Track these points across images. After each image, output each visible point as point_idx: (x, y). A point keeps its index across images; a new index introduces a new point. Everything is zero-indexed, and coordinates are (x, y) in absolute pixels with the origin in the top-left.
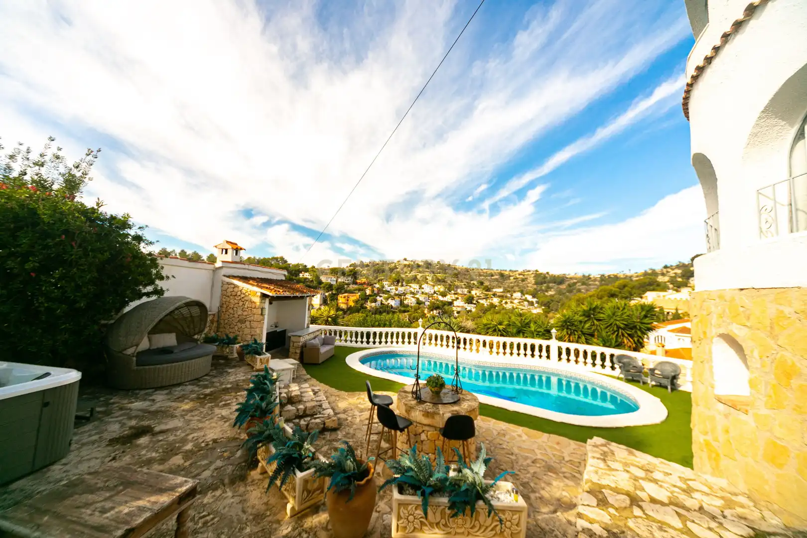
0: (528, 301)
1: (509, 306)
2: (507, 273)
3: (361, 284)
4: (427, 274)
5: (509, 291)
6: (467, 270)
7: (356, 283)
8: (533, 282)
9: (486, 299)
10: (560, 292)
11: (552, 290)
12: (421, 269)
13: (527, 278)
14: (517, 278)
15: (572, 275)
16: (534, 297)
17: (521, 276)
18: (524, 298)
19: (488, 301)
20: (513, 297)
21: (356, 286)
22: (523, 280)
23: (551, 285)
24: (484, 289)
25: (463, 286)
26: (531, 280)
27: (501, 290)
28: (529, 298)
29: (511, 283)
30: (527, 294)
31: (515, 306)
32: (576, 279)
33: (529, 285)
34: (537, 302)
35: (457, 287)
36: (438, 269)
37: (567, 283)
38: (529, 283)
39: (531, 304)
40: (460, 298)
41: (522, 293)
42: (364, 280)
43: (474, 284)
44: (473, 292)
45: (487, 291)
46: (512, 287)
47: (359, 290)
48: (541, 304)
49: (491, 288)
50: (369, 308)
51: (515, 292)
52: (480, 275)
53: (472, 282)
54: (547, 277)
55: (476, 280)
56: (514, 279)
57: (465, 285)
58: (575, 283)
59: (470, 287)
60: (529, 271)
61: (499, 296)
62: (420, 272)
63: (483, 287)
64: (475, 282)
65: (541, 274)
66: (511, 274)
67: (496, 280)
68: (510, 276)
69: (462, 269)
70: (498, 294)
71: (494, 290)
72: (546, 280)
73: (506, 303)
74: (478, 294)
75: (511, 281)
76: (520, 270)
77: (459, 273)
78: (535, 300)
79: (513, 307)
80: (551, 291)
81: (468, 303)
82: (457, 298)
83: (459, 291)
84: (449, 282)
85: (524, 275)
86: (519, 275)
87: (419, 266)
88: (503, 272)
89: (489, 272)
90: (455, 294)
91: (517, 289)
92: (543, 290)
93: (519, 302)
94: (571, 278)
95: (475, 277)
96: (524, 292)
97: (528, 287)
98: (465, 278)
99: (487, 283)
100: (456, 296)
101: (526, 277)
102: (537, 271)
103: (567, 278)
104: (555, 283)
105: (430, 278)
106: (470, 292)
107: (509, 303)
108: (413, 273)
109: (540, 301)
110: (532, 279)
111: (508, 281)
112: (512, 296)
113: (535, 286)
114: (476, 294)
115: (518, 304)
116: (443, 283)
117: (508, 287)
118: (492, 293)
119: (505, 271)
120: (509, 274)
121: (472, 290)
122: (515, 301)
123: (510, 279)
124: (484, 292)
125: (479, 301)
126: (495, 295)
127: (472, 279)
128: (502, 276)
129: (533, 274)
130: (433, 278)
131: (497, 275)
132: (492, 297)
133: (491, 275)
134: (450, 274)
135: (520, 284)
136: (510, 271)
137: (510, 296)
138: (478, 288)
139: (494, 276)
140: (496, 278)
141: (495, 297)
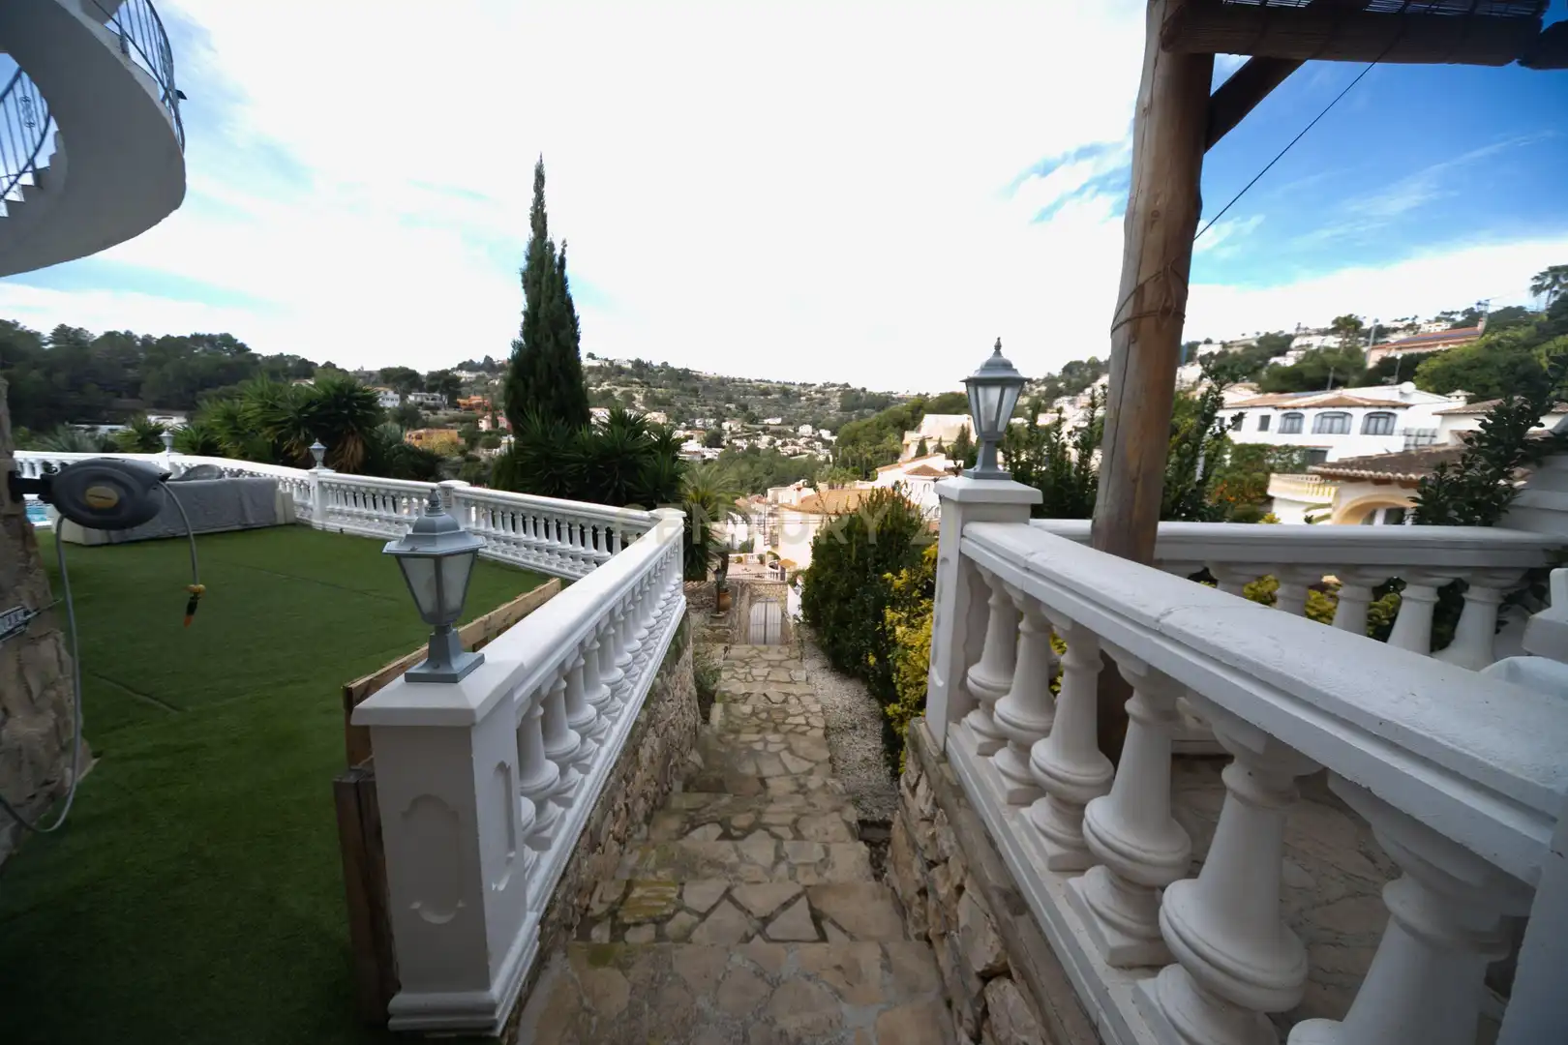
0: (822, 440)
1: (787, 450)
2: (796, 389)
3: (470, 408)
4: (635, 387)
5: (791, 424)
6: (722, 382)
7: (457, 406)
8: (839, 405)
9: (748, 438)
12: (622, 378)
13: (829, 399)
14: (812, 399)
15: (902, 392)
16: (834, 432)
17: (819, 395)
18: (817, 434)
19: (751, 441)
20: (799, 434)
21: (453, 412)
22: (821, 402)
23: (866, 411)
24: (746, 419)
25: (708, 413)
26: (836, 402)
27: (779, 420)
28: (826, 434)
29: (801, 408)
30: (822, 428)
31: (798, 449)
33: (831, 411)
35: (694, 415)
36: (664, 378)
37: (890, 408)
38: (831, 408)
40: (695, 436)
41: (816, 426)
42: (476, 399)
43: (729, 409)
44: (726, 425)
45: (751, 422)
46: (801, 416)
47: (463, 421)
49: (760, 417)
50: (484, 459)
51: (802, 423)
52: (746, 393)
53: (726, 405)
54: (862, 397)
55: (735, 400)
56: (807, 400)
57: (710, 410)
59: (720, 417)
60: (834, 385)
61: (773, 433)
62: (620, 384)
63: (744, 414)
64: (733, 406)
65: (853, 391)
66: (802, 391)
67: (776, 402)
68: (800, 395)
69: (711, 380)
70: (772, 428)
71: (766, 421)
72: (858, 402)
73: (784, 444)
74: (733, 429)
76: (819, 384)
77: (706, 388)
78: (833, 438)
79: (794, 452)
81: (710, 447)
82: (691, 438)
83: (698, 423)
84: (679, 404)
85: (824, 393)
86: (817, 392)
87: (620, 370)
88: (787, 387)
89: (765, 385)
90: (687, 428)
91: (808, 418)
93: (807, 444)
94: (898, 400)
95: (733, 396)
96: (820, 424)
97: (827, 414)
98: (714, 398)
99: (754, 408)
100: (688, 433)
101: (827, 396)
102: (847, 385)
103: (893, 399)
104: (871, 407)
105: (639, 397)
106: (718, 425)
107: (789, 444)
108: (605, 386)
110: (837, 400)
111: (798, 404)
112: (796, 431)
113: (840, 414)
114: (730, 428)
115: (804, 446)
116: (666, 407)
117: (795, 415)
118: (762, 426)
119: (794, 384)
120: (799, 390)
121: (725, 421)
122: (801, 442)
123: (800, 401)
124: (746, 425)
125: (733, 441)
126: (765, 430)
127: (729, 400)
128: (787, 394)
129: (839, 390)
130: (645, 397)
131: (776, 393)
132: (759, 435)
133: (766, 392)
134: (684, 389)
135: (817, 411)
136: (801, 384)
137: (792, 431)
138: (735, 416)
139: (770, 395)
140: (775, 399)
141: (765, 434)
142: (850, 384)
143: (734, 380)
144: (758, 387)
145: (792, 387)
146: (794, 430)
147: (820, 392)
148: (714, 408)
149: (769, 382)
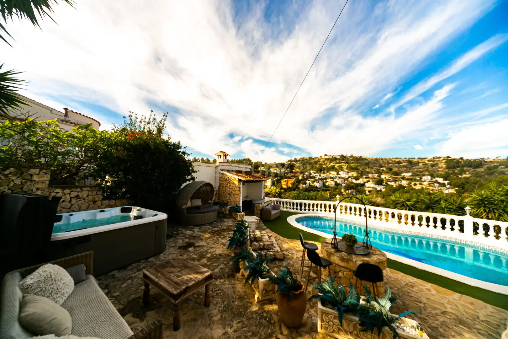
0: (439, 183)
1: (418, 187)
2: (416, 160)
3: (296, 173)
4: (342, 164)
5: (418, 175)
6: (377, 160)
7: (292, 172)
8: (444, 166)
9: (395, 181)
10: (477, 175)
11: (467, 173)
12: (338, 161)
13: (437, 164)
14: (427, 164)
15: (492, 158)
16: (445, 179)
17: (431, 162)
18: (434, 180)
19: (397, 183)
20: (423, 180)
21: (292, 174)
22: (433, 166)
23: (465, 168)
24: (392, 174)
25: (374, 172)
26: (443, 165)
27: (410, 174)
28: (440, 180)
29: (420, 168)
30: (438, 177)
31: (424, 187)
32: (498, 162)
33: (439, 169)
34: (448, 184)
35: (368, 173)
36: (351, 160)
37: (486, 166)
38: (440, 168)
39: (444, 185)
40: (371, 180)
41: (432, 176)
42: (297, 170)
43: (383, 170)
44: (383, 177)
45: (396, 175)
46: (422, 172)
47: (294, 176)
48: (452, 185)
49: (399, 173)
50: (301, 187)
51: (424, 175)
52: (388, 163)
53: (381, 169)
54: (461, 162)
55: (385, 167)
56: (423, 165)
57: (375, 171)
58: (497, 167)
59: (380, 173)
60: (440, 158)
61: (408, 179)
62: (337, 163)
63: (391, 172)
64: (385, 169)
65: (454, 159)
66: (420, 161)
67: (405, 166)
68: (419, 163)
69: (372, 159)
70: (407, 177)
71: (403, 175)
72: (460, 164)
73: (415, 184)
74: (387, 178)
75: (420, 167)
76: (430, 157)
77: (370, 162)
78: (446, 182)
79: (422, 188)
80: (465, 174)
81: (378, 185)
82: (369, 181)
83: (370, 176)
84: (361, 169)
85: (434, 161)
86: (429, 161)
87: (336, 159)
88: (411, 160)
89: (398, 160)
90: (366, 178)
91: (427, 173)
92: (456, 174)
93: (429, 184)
94: (491, 162)
95: (384, 165)
96: (435, 175)
97: (438, 171)
98: (375, 166)
99: (395, 169)
100: (367, 179)
101: (436, 162)
102: (448, 157)
103: (486, 162)
104: (470, 166)
105: (345, 167)
106: (379, 176)
107: (418, 184)
108: (332, 164)
109: (453, 183)
110: (443, 164)
111: (417, 167)
112: (421, 178)
113: (447, 170)
114: (385, 178)
115: (428, 185)
116: (356, 170)
117: (417, 171)
118: (401, 177)
119: (414, 158)
120: (418, 161)
121: (382, 175)
122: (425, 183)
123: (419, 165)
124: (393, 176)
125: (388, 183)
126: (403, 178)
127: (382, 167)
128: (411, 163)
129: (444, 160)
130: (347, 167)
131: (405, 163)
132: (401, 180)
133: (399, 163)
134: (362, 164)
135: (430, 169)
136: (419, 158)
137: (419, 179)
138: (387, 173)
139: (402, 163)
140: (404, 165)
141: (404, 180)
142: (450, 156)
143: (382, 159)
144: (395, 161)
145: (413, 160)
146: (420, 178)
147: (431, 161)
148: (376, 170)
149: (400, 158)
